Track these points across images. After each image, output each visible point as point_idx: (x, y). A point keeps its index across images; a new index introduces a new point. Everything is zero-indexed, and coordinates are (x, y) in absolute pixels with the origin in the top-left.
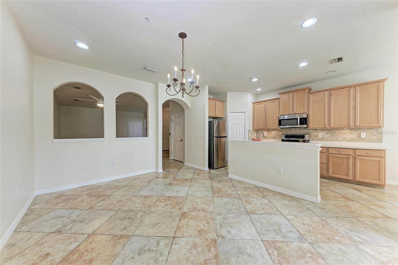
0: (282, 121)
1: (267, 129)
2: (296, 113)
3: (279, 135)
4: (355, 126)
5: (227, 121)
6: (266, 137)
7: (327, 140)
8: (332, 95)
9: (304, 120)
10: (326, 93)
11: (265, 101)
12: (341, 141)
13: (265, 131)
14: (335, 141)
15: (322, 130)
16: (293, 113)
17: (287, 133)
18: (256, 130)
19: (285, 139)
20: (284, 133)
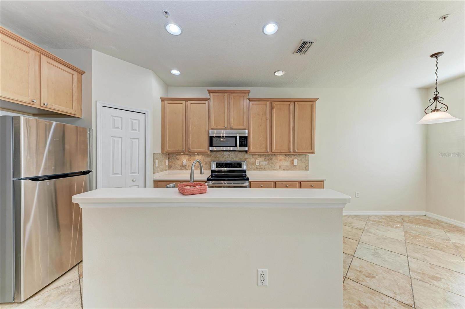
0: (214, 139)
1: (189, 152)
2: (233, 128)
3: (206, 162)
4: (294, 151)
5: (93, 127)
6: (185, 167)
7: (265, 169)
8: (274, 108)
9: (244, 140)
10: (268, 103)
11: (186, 100)
12: (277, 170)
13: (184, 156)
14: (271, 170)
15: (260, 155)
16: (229, 128)
17: (218, 158)
18: (168, 153)
19: (217, 169)
20: (214, 159)
